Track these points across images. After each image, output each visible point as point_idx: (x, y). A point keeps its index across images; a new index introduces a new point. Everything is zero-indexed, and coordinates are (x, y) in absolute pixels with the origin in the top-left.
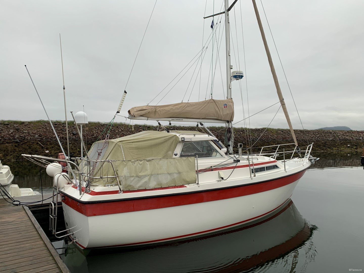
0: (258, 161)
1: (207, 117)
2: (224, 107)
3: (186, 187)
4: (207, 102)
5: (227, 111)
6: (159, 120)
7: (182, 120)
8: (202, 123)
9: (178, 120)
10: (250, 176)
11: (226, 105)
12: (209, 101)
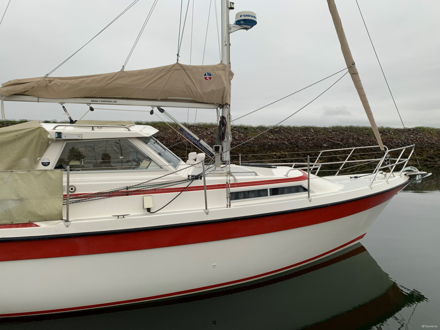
0: (257, 177)
1: (169, 97)
2: (206, 78)
3: (38, 226)
4: (166, 69)
5: (211, 86)
6: (64, 103)
7: (114, 102)
8: (161, 108)
9: (105, 101)
10: (205, 208)
11: (210, 75)
12: (171, 67)
